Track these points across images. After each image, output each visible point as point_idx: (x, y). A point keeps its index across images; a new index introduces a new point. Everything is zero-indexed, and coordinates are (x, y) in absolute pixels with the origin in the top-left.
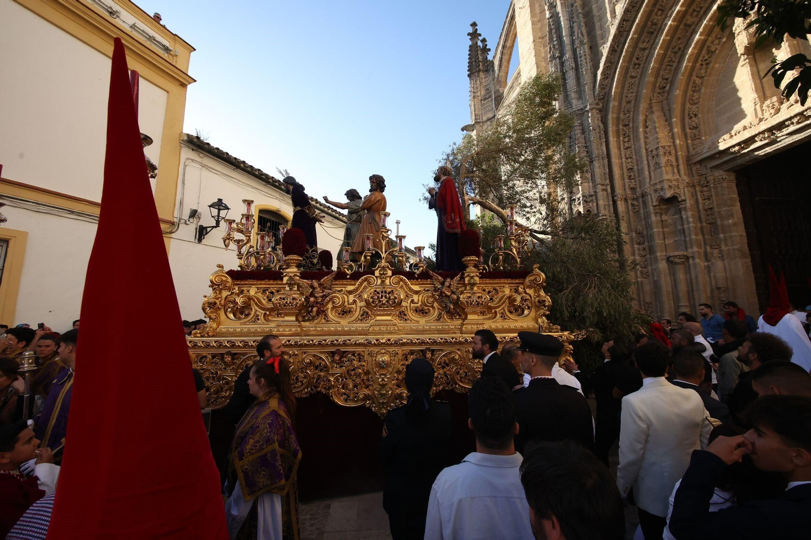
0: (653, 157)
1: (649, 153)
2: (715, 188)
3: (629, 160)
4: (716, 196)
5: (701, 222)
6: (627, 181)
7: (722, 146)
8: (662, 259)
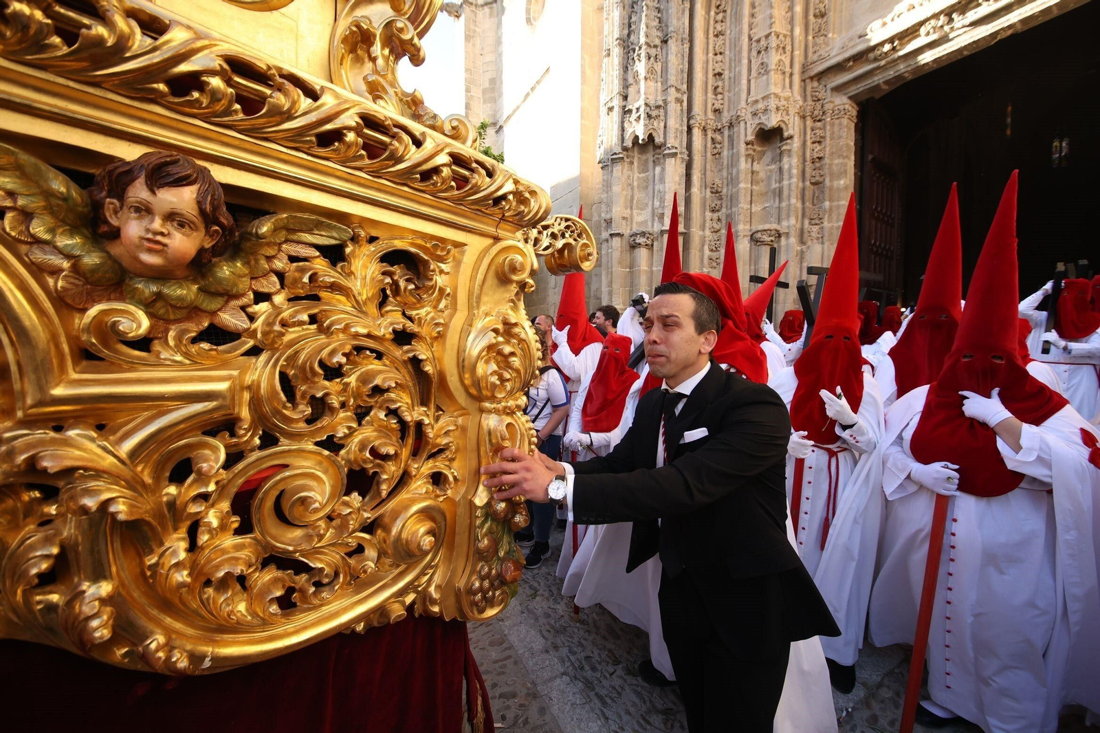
0: (759, 52)
1: (754, 44)
2: (832, 125)
3: (719, 58)
4: (831, 139)
5: (804, 181)
6: (710, 95)
8: (745, 236)
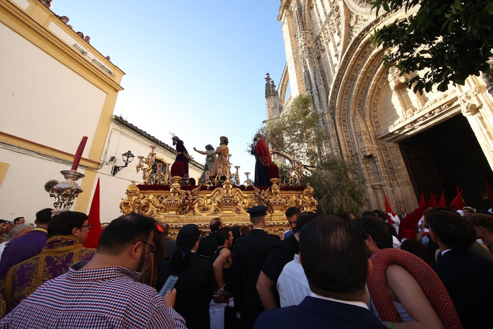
0: (359, 136)
1: (357, 134)
2: (390, 151)
3: (347, 137)
5: (386, 168)
6: (347, 147)
7: (391, 131)
